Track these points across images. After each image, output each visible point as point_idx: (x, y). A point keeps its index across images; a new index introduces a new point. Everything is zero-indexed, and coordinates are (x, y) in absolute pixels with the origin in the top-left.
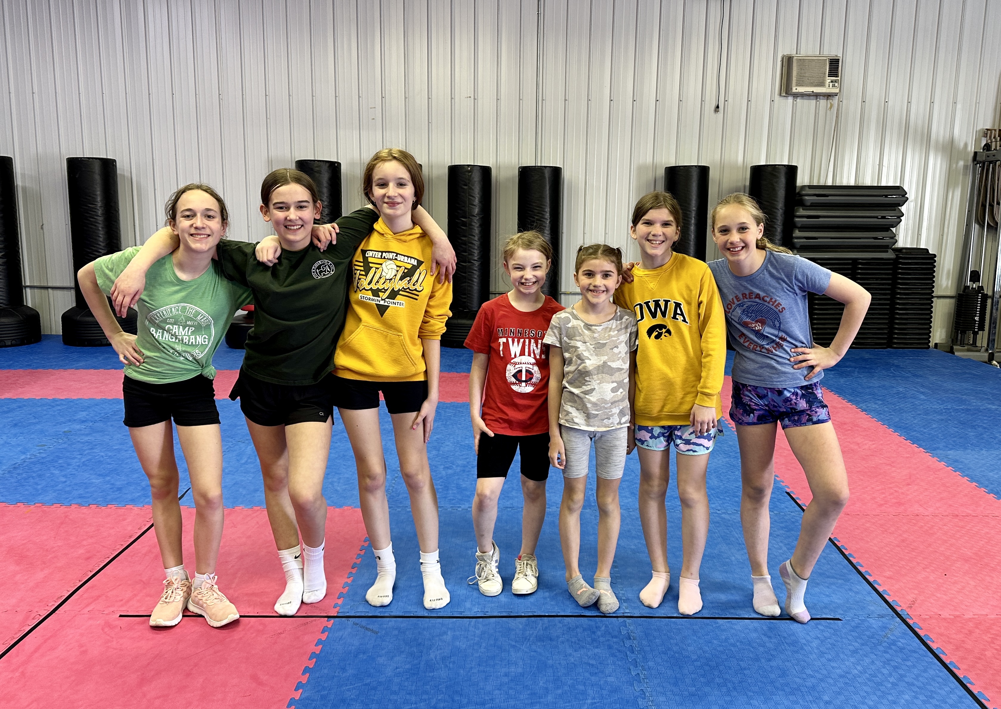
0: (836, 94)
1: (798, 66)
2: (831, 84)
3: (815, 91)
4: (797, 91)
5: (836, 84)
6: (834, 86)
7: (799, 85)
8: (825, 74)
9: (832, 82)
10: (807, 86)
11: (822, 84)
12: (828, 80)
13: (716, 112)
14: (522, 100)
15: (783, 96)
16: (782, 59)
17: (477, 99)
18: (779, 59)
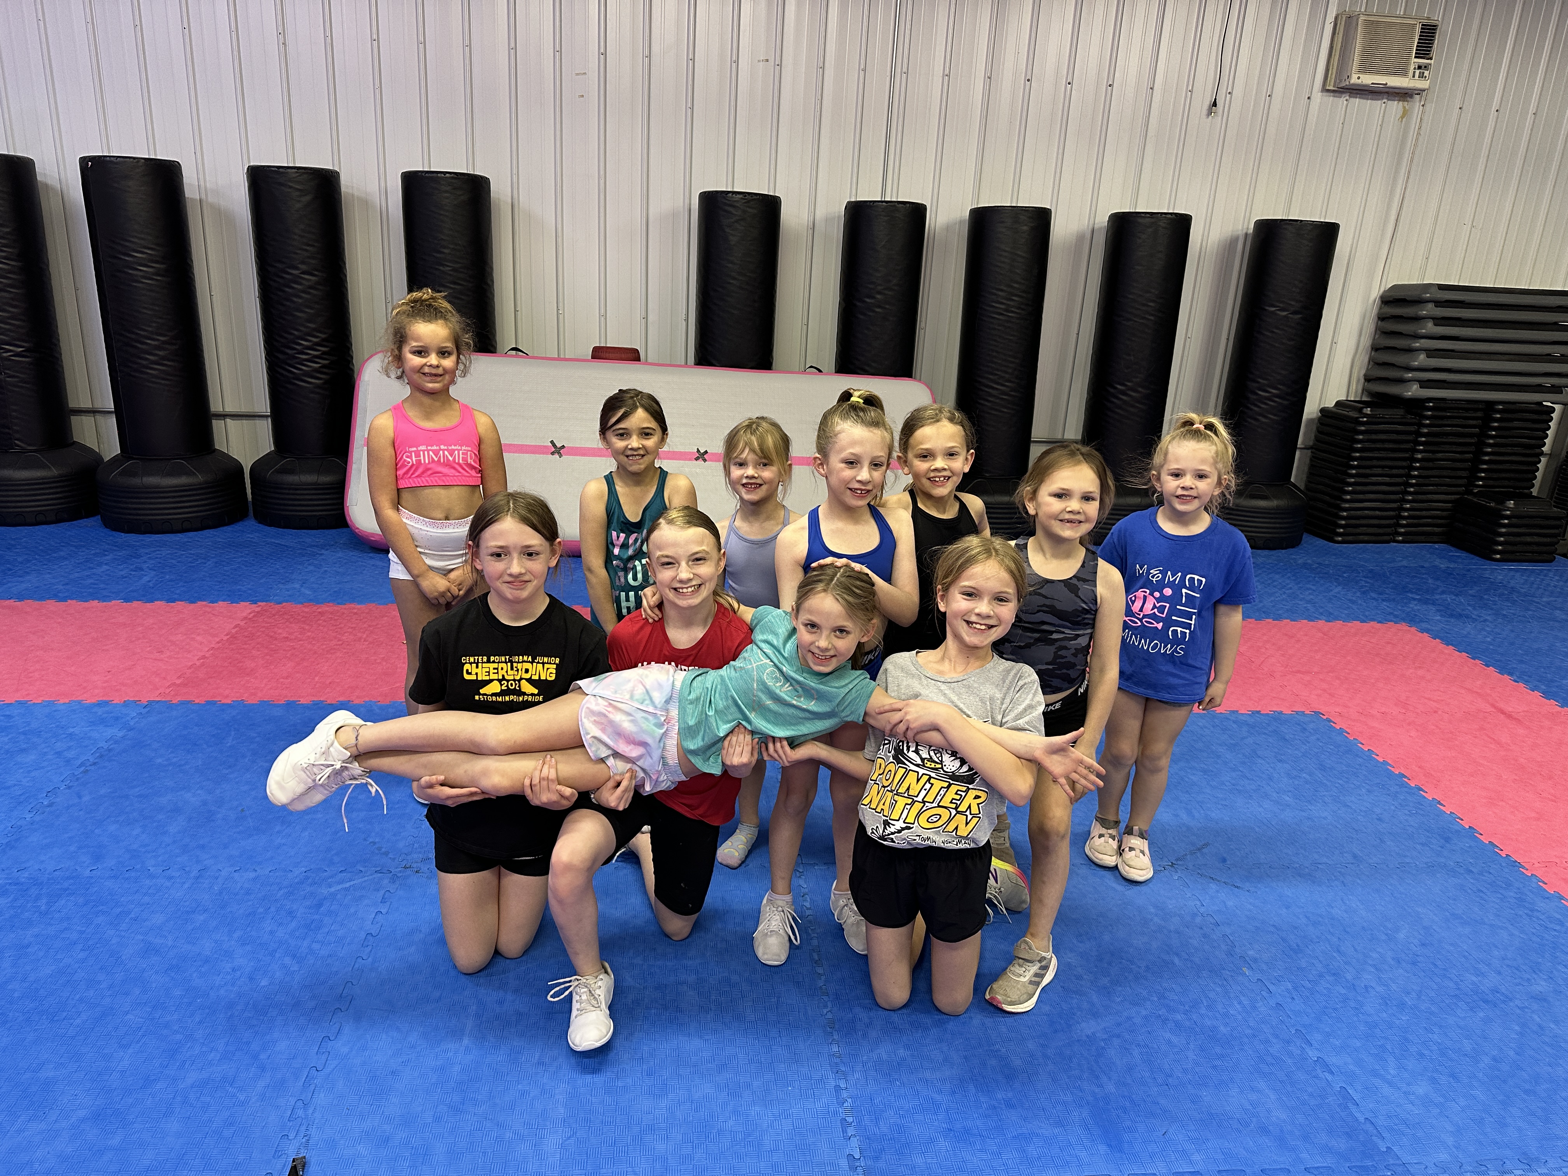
0: (1419, 91)
1: (1365, 33)
2: (1417, 72)
3: (1388, 83)
4: (1359, 81)
5: (1426, 73)
6: (1422, 76)
7: (1365, 69)
8: (1411, 49)
9: (1420, 67)
10: (1378, 73)
11: (1403, 71)
12: (1415, 61)
13: (1210, 113)
14: (864, 70)
15: (1328, 91)
16: (1336, 18)
17: (780, 65)
18: (1331, 18)
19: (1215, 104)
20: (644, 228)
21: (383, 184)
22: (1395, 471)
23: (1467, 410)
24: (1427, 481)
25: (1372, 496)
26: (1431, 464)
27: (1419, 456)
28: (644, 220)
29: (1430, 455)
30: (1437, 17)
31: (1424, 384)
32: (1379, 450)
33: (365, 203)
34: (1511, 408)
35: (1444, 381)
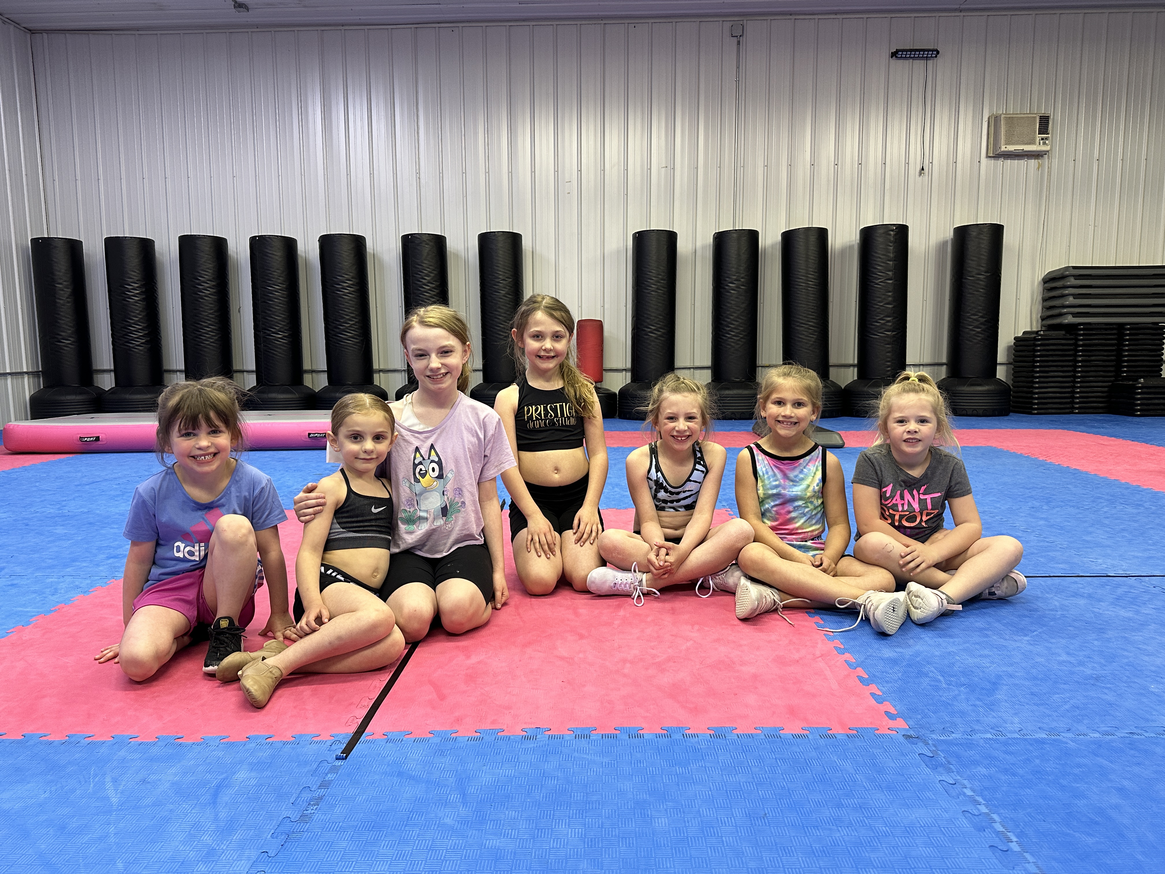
0: (1046, 152)
1: (1006, 124)
2: (1042, 142)
3: (1025, 149)
4: (1007, 149)
5: (1047, 142)
6: (1044, 143)
7: (1008, 143)
8: (1035, 132)
9: (1042, 139)
10: (1017, 144)
11: (1032, 142)
12: (1039, 137)
13: (920, 174)
14: (720, 167)
15: (990, 157)
16: (989, 118)
17: (674, 169)
18: (985, 119)
19: (923, 169)
20: (602, 259)
21: (466, 245)
22: (1065, 369)
23: (1106, 329)
24: (1088, 374)
25: (1052, 385)
26: (1088, 364)
27: (1080, 359)
28: (602, 254)
29: (1087, 358)
30: (1050, 112)
31: (1075, 315)
32: (1052, 355)
33: (457, 256)
34: (1135, 327)
35: (1088, 313)
